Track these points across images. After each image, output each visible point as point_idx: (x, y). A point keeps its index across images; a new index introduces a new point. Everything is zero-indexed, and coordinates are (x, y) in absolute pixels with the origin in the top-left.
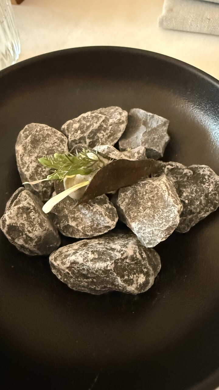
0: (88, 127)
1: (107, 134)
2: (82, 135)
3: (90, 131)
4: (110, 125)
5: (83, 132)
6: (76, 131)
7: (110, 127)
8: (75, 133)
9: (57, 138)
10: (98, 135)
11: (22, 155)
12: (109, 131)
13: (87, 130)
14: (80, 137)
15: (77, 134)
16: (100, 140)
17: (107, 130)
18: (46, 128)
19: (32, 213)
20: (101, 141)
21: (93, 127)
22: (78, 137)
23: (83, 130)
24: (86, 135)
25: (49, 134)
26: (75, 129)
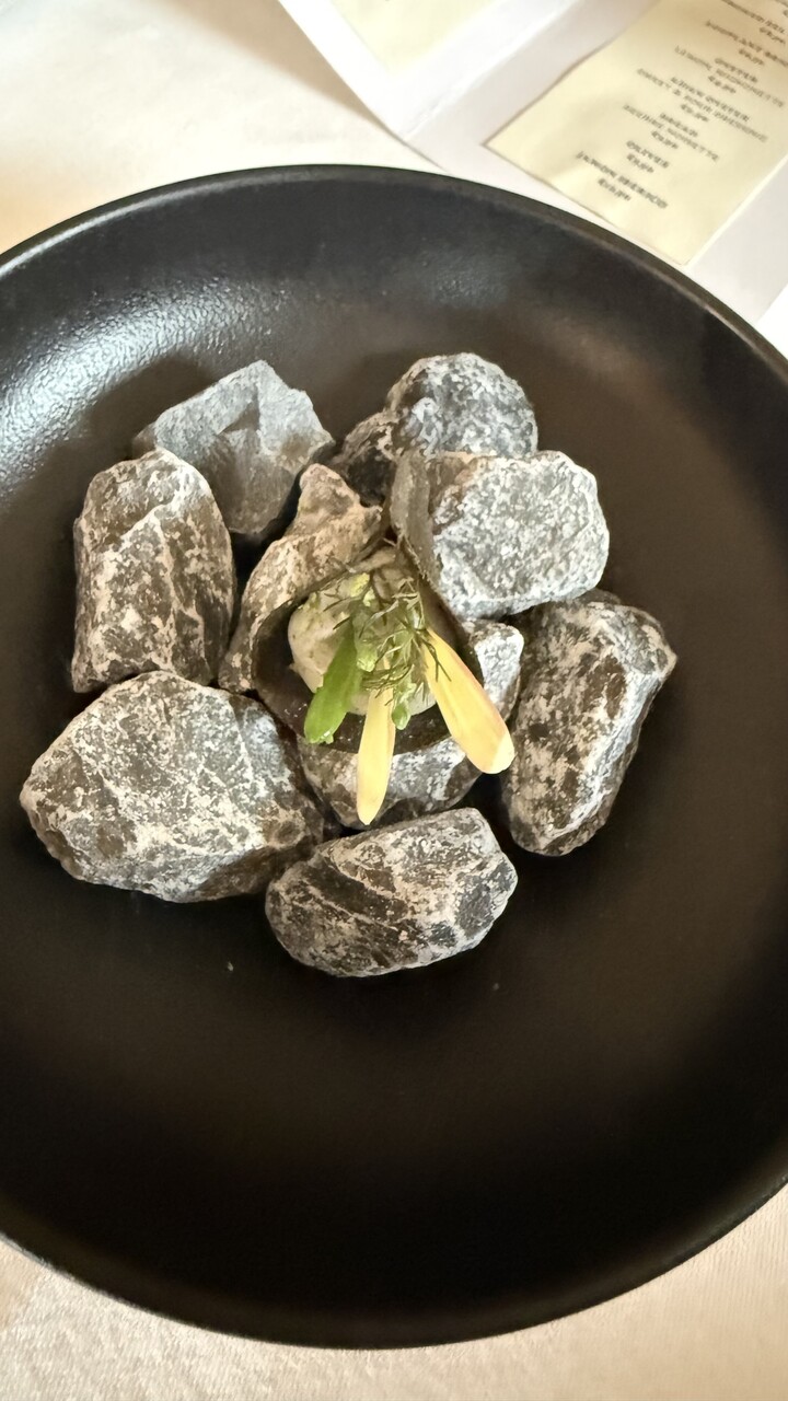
0: (158, 585)
1: (201, 546)
2: (171, 619)
3: (171, 586)
4: (185, 519)
5: (164, 612)
6: (148, 628)
7: (190, 522)
8: (156, 636)
9: (149, 700)
10: (191, 572)
11: (178, 836)
12: (198, 535)
13: (164, 593)
14: (174, 625)
15: (162, 631)
16: (203, 577)
17: (192, 538)
18: (95, 722)
19: (423, 843)
20: (208, 578)
21: (165, 570)
22: (173, 634)
23: (158, 606)
24: (176, 606)
25: (124, 719)
26: (140, 629)
